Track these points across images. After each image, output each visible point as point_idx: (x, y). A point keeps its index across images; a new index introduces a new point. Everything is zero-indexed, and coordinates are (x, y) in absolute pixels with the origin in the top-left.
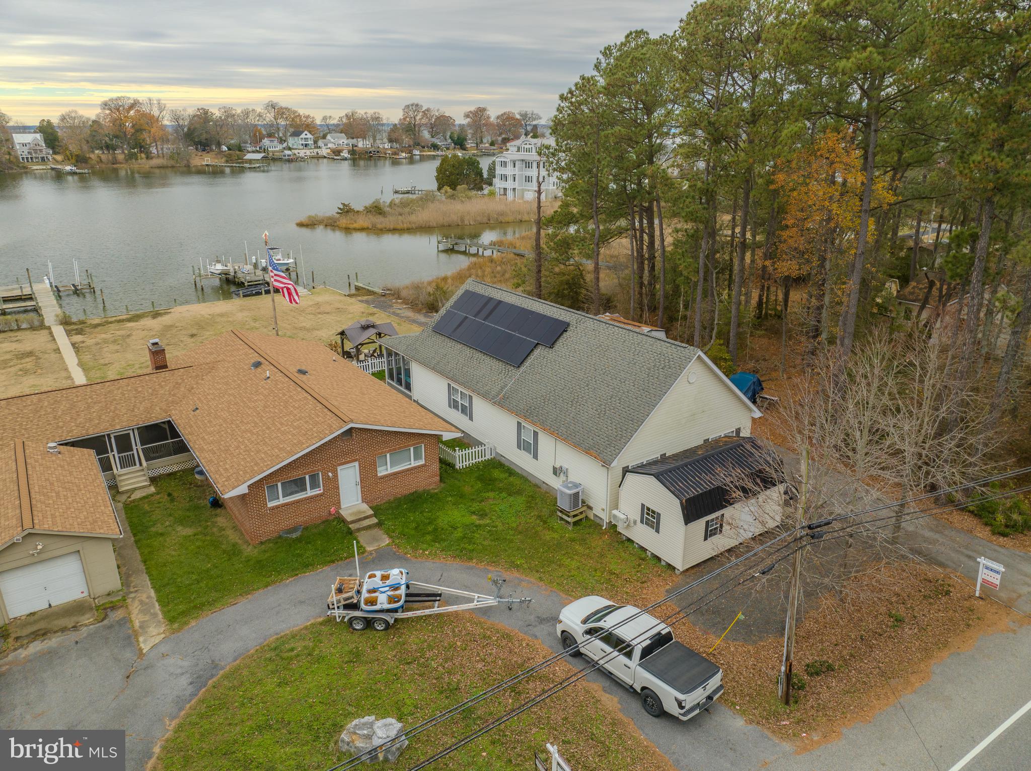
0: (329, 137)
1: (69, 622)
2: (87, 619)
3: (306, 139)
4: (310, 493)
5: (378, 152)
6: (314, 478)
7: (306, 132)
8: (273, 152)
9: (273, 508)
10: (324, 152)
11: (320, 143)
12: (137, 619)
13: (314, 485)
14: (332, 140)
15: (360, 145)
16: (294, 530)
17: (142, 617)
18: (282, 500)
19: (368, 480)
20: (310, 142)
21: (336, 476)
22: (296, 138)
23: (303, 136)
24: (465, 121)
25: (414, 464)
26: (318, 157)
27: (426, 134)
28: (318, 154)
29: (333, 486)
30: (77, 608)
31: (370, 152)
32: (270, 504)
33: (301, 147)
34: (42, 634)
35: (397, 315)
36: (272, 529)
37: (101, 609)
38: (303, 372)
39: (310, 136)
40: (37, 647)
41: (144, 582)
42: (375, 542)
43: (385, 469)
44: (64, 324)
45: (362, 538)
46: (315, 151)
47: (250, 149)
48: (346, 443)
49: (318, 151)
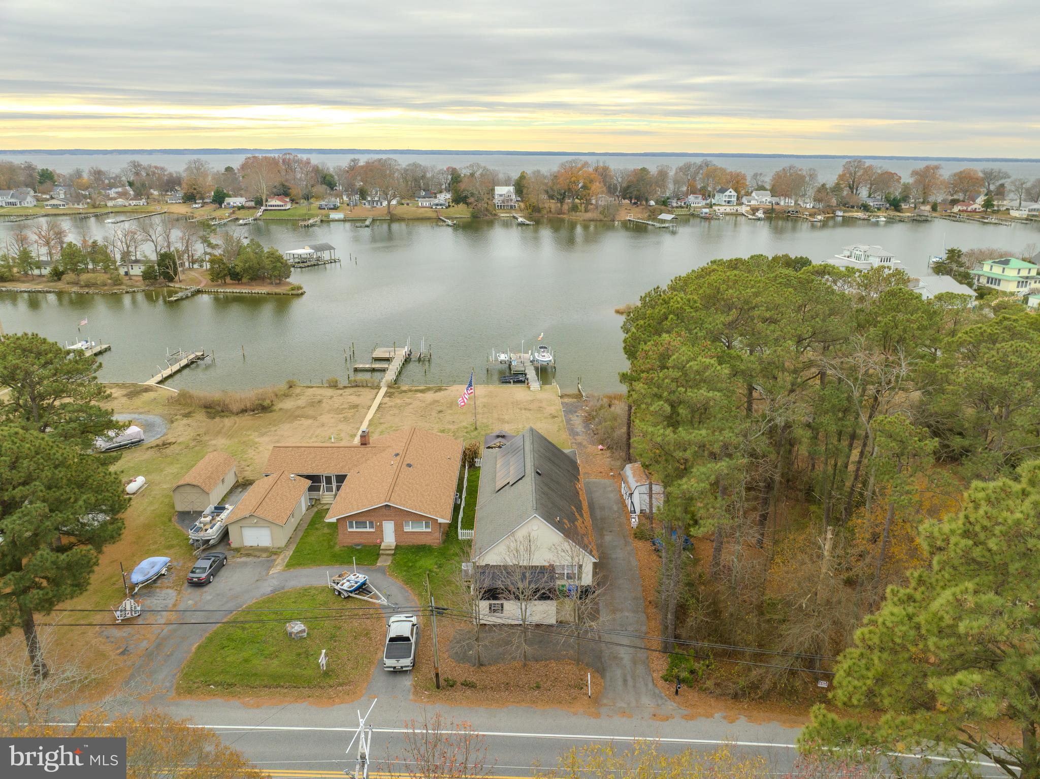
0: (754, 194)
1: (258, 554)
2: (264, 555)
3: (730, 196)
4: (368, 530)
5: (797, 212)
6: (371, 523)
7: (731, 190)
8: (695, 208)
9: (350, 532)
10: (743, 209)
11: (744, 200)
12: (279, 561)
13: (371, 527)
14: (756, 198)
15: (782, 203)
16: (358, 545)
17: (280, 562)
18: (354, 530)
19: (398, 530)
20: (734, 199)
21: (381, 525)
22: (721, 194)
23: (727, 193)
24: (911, 181)
25: (424, 530)
26: (737, 215)
27: (864, 193)
28: (737, 211)
29: (380, 529)
30: (265, 550)
31: (789, 212)
32: (350, 530)
33: (724, 203)
34: (248, 555)
35: (568, 421)
36: (349, 541)
37: (272, 553)
38: (409, 465)
39: (734, 193)
40: (244, 559)
41: (293, 547)
42: (384, 562)
43: (408, 529)
44: (389, 387)
45: (381, 559)
46: (736, 208)
47: (675, 205)
48: (387, 511)
49: (739, 208)
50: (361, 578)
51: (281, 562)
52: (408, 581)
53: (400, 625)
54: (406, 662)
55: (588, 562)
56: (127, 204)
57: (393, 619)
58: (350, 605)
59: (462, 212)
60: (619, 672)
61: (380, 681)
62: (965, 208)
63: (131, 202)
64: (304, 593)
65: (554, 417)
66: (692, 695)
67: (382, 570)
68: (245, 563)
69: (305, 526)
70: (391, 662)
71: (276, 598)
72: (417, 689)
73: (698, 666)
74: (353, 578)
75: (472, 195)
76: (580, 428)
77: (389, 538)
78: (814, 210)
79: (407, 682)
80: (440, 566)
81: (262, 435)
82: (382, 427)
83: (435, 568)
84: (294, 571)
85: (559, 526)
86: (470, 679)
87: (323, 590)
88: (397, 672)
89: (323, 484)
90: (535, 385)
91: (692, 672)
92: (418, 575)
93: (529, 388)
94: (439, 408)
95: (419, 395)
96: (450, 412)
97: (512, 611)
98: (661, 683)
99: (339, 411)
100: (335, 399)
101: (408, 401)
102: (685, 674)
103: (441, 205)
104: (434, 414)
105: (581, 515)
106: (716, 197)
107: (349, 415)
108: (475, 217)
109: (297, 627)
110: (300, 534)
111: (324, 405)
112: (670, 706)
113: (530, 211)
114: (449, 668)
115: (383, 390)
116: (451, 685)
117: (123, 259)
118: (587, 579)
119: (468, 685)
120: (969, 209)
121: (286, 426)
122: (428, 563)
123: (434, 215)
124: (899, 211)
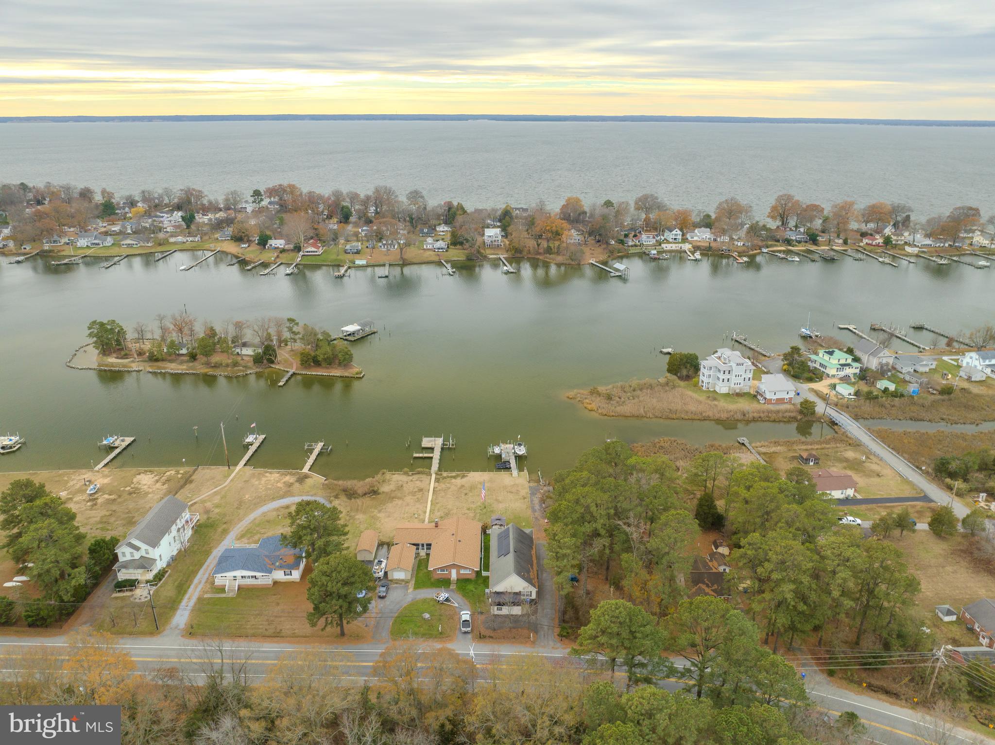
0: (696, 231)
1: (402, 582)
2: (404, 583)
3: (676, 235)
4: (445, 573)
7: (677, 228)
8: (647, 246)
10: (686, 246)
11: (688, 237)
13: (447, 571)
14: (699, 235)
15: (718, 240)
16: (442, 579)
18: (440, 573)
19: (458, 573)
20: (680, 237)
22: (669, 233)
23: (674, 232)
25: (468, 572)
29: (450, 572)
30: (403, 580)
31: (723, 250)
32: (438, 573)
33: (671, 241)
34: (397, 583)
35: (532, 501)
36: (436, 577)
37: (407, 582)
38: (460, 541)
39: (679, 232)
40: (395, 585)
41: (414, 579)
42: (453, 587)
43: (462, 572)
44: (436, 474)
45: (451, 585)
46: (680, 245)
47: (630, 243)
48: (454, 566)
49: (682, 245)
50: (447, 595)
51: (411, 585)
52: (464, 596)
53: (466, 615)
54: (469, 629)
55: (534, 591)
56: (185, 241)
57: (462, 613)
58: (443, 606)
59: (458, 254)
60: (542, 633)
61: (460, 636)
62: (870, 242)
63: (188, 238)
64: (424, 601)
65: (525, 498)
66: (567, 641)
67: (452, 590)
68: (396, 588)
69: (416, 568)
70: (464, 629)
71: (414, 603)
72: (474, 639)
73: (570, 631)
74: (443, 595)
75: (467, 241)
76: (537, 507)
77: (454, 575)
78: (744, 248)
79: (470, 636)
80: (476, 589)
81: (380, 511)
82: (438, 505)
83: (474, 589)
84: (418, 591)
85: (523, 577)
86: (491, 635)
87: (432, 599)
88: (466, 633)
89: (420, 547)
90: (515, 472)
91: (568, 633)
92: (467, 593)
93: (512, 474)
94: (465, 491)
95: (453, 480)
96: (471, 494)
97: (505, 610)
98: (557, 637)
99: (413, 494)
100: (409, 484)
101: (448, 485)
102: (565, 634)
103: (442, 249)
104: (463, 495)
105: (533, 569)
106: (666, 234)
107: (419, 496)
108: (469, 259)
109: (427, 616)
110: (415, 572)
111: (405, 488)
112: (559, 645)
113: (513, 252)
114: (484, 632)
115: (434, 476)
116: (485, 637)
117: (233, 342)
118: (534, 596)
119: (491, 637)
120: (874, 243)
121: (390, 505)
122: (471, 587)
123: (436, 259)
124: (816, 245)
